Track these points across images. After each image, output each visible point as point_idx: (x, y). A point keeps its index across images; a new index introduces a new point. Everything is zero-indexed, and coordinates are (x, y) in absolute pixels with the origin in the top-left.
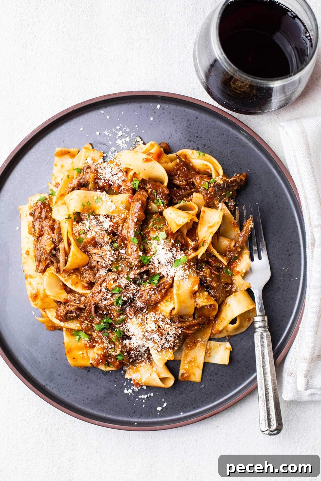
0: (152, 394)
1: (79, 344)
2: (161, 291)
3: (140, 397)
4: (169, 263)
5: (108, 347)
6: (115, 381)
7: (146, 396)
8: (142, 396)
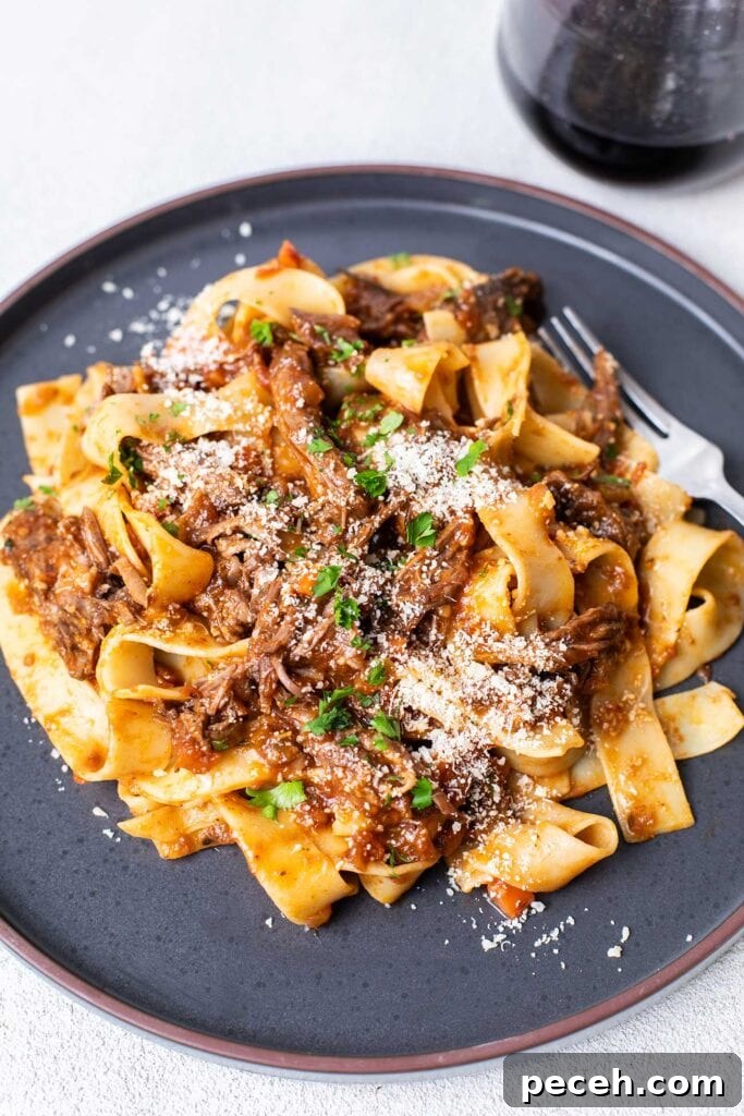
0: (571, 921)
1: (282, 826)
2: (453, 557)
3: (538, 944)
4: (441, 471)
5: (373, 776)
6: (439, 931)
7: (555, 934)
8: (545, 939)
